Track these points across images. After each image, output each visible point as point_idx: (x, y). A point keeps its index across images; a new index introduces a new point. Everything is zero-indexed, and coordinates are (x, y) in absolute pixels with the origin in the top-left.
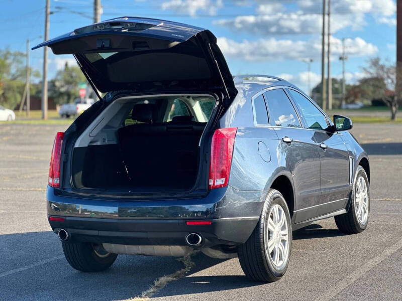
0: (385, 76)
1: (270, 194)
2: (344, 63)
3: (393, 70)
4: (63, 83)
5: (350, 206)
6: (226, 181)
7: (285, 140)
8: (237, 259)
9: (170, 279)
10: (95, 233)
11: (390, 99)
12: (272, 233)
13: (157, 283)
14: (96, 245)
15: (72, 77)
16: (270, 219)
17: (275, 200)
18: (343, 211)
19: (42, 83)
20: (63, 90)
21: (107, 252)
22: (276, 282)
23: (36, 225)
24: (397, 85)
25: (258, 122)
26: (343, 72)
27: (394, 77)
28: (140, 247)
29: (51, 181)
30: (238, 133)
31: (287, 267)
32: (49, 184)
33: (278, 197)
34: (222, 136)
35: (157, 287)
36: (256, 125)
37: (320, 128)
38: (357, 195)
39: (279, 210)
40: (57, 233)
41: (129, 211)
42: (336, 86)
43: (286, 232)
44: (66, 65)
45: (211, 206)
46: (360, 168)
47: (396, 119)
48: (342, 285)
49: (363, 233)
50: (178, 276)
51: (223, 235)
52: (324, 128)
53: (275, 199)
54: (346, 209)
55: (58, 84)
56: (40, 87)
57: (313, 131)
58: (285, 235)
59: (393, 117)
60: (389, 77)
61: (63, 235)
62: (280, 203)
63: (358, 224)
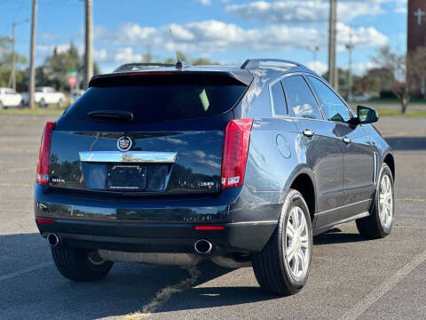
0: (396, 66)
1: (290, 195)
2: (351, 53)
3: (404, 60)
4: (51, 71)
5: (374, 208)
6: (241, 180)
7: (306, 133)
8: (251, 268)
9: (174, 290)
10: (90, 238)
11: (400, 92)
12: (291, 239)
13: (159, 296)
14: (89, 250)
15: (61, 64)
16: (289, 223)
17: (295, 202)
18: (366, 214)
19: (29, 70)
20: (51, 77)
21: (102, 259)
22: (296, 295)
23: (21, 226)
24: (408, 76)
25: (276, 113)
26: (350, 62)
27: (404, 67)
28: (141, 254)
29: (39, 177)
30: (254, 125)
31: (307, 278)
32: (37, 181)
33: (298, 198)
34: (236, 127)
35: (159, 300)
36: (274, 116)
37: (342, 120)
38: (381, 196)
39: (299, 213)
40: (45, 237)
41: (128, 213)
42: (343, 77)
43: (306, 238)
44: (55, 51)
45: (223, 208)
46: (385, 165)
47: (407, 112)
48: (371, 300)
49: (387, 237)
50: (183, 287)
51: (237, 241)
52: (346, 120)
53: (294, 200)
54: (370, 211)
55: (46, 71)
56: (26, 75)
57: (334, 124)
58: (304, 242)
59: (404, 110)
60: (399, 67)
61: (52, 240)
62: (300, 205)
63: (382, 228)
